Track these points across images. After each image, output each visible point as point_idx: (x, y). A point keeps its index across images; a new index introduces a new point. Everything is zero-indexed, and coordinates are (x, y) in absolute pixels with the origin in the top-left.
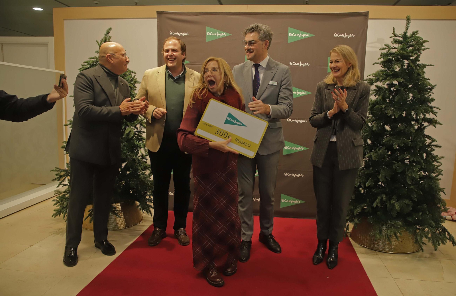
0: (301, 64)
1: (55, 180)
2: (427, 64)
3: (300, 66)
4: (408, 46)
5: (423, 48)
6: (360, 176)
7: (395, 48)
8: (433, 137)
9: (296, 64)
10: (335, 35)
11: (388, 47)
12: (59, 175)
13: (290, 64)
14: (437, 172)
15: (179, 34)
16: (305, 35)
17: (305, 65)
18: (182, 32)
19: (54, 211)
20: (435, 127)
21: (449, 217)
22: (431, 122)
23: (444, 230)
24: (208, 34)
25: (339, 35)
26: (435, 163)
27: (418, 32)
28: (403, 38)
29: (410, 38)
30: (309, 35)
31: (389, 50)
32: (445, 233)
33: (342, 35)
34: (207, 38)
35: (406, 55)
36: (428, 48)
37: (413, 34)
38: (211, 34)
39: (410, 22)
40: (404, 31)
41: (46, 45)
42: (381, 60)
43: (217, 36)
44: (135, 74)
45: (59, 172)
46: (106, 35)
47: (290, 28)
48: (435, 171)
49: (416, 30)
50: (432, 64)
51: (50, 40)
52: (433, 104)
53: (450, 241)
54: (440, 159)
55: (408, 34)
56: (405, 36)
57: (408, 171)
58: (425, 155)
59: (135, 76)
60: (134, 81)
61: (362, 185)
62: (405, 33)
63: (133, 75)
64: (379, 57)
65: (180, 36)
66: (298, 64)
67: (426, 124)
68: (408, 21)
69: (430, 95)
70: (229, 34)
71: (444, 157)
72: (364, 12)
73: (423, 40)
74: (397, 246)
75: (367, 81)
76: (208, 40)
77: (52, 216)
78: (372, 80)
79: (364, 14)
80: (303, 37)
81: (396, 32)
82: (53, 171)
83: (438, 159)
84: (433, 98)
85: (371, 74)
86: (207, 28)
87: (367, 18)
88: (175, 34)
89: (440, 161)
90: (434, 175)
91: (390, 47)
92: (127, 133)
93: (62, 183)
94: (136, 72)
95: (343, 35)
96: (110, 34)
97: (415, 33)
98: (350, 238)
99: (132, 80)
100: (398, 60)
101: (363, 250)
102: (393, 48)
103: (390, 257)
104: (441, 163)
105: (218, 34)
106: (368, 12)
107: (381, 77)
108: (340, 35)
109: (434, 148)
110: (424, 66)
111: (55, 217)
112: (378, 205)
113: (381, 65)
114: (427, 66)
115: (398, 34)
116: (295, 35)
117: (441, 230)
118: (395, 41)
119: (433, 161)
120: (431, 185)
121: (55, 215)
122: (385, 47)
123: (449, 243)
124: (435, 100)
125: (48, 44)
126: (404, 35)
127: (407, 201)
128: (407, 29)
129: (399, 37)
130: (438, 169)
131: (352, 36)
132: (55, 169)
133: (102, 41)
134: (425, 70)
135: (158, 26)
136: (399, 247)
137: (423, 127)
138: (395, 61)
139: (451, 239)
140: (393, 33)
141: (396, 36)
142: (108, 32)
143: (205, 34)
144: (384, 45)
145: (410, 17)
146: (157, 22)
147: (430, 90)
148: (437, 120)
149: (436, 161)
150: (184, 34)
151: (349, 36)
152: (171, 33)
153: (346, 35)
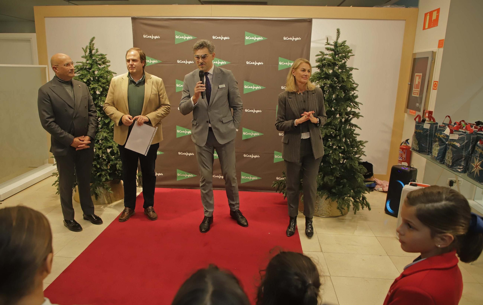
0: (256, 63)
3: (255, 65)
5: (350, 54)
7: (327, 55)
8: (357, 125)
9: (252, 63)
10: (285, 39)
11: (322, 53)
13: (247, 63)
14: (361, 153)
16: (259, 38)
17: (259, 64)
18: (154, 36)
20: (358, 119)
21: (381, 189)
23: (364, 199)
24: (177, 37)
25: (287, 38)
27: (346, 42)
28: (334, 46)
29: (340, 46)
30: (262, 38)
31: (323, 56)
34: (176, 40)
36: (354, 55)
37: (342, 43)
38: (179, 37)
39: (340, 34)
40: (335, 40)
41: (29, 41)
42: (318, 64)
43: (185, 39)
46: (90, 43)
48: (359, 153)
49: (345, 40)
50: (357, 68)
51: (33, 36)
52: (357, 100)
53: (367, 207)
55: (340, 41)
56: (336, 44)
64: (316, 61)
65: (152, 38)
66: (254, 63)
67: (352, 116)
68: (338, 33)
69: (355, 93)
70: (195, 38)
71: (368, 142)
73: (349, 49)
76: (176, 42)
79: (309, 20)
80: (258, 40)
81: (329, 42)
83: (363, 144)
84: (357, 95)
86: (176, 32)
87: (311, 24)
88: (148, 37)
89: (364, 144)
90: (357, 156)
91: (324, 53)
94: (116, 72)
95: (291, 39)
96: (93, 42)
97: (344, 42)
102: (326, 55)
104: (365, 146)
105: (185, 37)
106: (312, 18)
107: (315, 79)
110: (351, 69)
113: (317, 68)
114: (353, 69)
115: (331, 43)
116: (251, 38)
117: (361, 199)
118: (328, 49)
119: (359, 145)
120: (351, 164)
122: (320, 53)
123: (366, 209)
124: (358, 97)
125: (31, 40)
127: (331, 177)
128: (338, 39)
129: (331, 45)
130: (362, 151)
131: (298, 39)
133: (87, 48)
135: (133, 30)
136: (328, 212)
137: (349, 118)
138: (327, 66)
139: (368, 205)
140: (326, 42)
141: (329, 44)
142: (92, 40)
143: (174, 37)
144: (320, 52)
145: (340, 30)
146: (132, 26)
147: (354, 89)
148: (360, 113)
149: (361, 145)
150: (156, 37)
151: (296, 39)
152: (145, 36)
153: (293, 38)
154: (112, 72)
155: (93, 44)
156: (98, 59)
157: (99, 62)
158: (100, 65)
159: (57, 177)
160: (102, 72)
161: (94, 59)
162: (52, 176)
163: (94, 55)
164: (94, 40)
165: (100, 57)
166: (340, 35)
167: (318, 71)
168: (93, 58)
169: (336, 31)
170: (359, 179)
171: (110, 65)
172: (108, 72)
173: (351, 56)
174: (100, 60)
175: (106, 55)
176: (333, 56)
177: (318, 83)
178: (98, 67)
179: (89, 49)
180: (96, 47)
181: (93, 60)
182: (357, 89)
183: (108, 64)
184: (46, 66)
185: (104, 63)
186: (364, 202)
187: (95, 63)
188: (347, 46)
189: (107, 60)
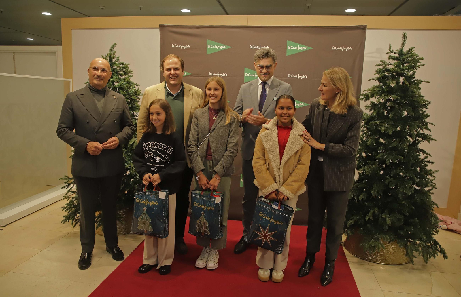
0: (299, 76)
1: (64, 187)
2: (423, 80)
3: (298, 78)
4: (404, 62)
5: (418, 64)
6: (353, 189)
7: (391, 64)
8: (427, 152)
9: (294, 76)
10: (333, 48)
11: (384, 63)
12: (67, 183)
13: (288, 76)
14: (431, 186)
15: (181, 46)
16: (304, 48)
17: (303, 77)
18: (184, 45)
19: (63, 217)
20: (429, 142)
21: (445, 227)
22: (426, 137)
23: (436, 243)
24: (209, 47)
25: (336, 48)
26: (429, 177)
27: (414, 49)
28: (399, 54)
29: (406, 54)
30: (307, 48)
31: (385, 66)
32: (436, 246)
33: (339, 48)
34: (208, 51)
35: (401, 72)
36: (423, 65)
37: (409, 51)
38: (212, 46)
39: (406, 39)
40: (400, 47)
41: (54, 53)
42: (378, 76)
43: (218, 49)
44: (138, 87)
45: (67, 180)
46: (111, 50)
47: (288, 42)
48: (429, 185)
49: (412, 47)
50: (428, 81)
51: (58, 49)
52: (427, 120)
53: (441, 254)
54: (434, 172)
55: (405, 50)
56: (401, 53)
57: (400, 186)
58: (418, 169)
59: (138, 88)
60: (137, 94)
61: (355, 198)
62: (401, 50)
63: (137, 87)
64: (375, 72)
65: (182, 48)
66: (296, 76)
67: (420, 139)
68: (404, 38)
69: (425, 111)
70: (229, 47)
71: (438, 171)
72: (362, 26)
73: (419, 57)
74: (388, 257)
75: (363, 96)
76: (208, 52)
77: (62, 222)
78: (367, 95)
79: (362, 27)
80: (302, 50)
81: (392, 49)
82: (62, 179)
83: (432, 173)
84: (428, 114)
85: (366, 89)
86: (208, 41)
87: (365, 31)
88: (177, 47)
89: (434, 174)
90: (427, 189)
91: (386, 63)
92: (131, 144)
93: (71, 190)
94: (139, 84)
95: (341, 49)
96: (114, 50)
97: (411, 50)
98: (344, 247)
99: (136, 93)
100: (393, 76)
101: (355, 259)
102: (389, 65)
103: (382, 267)
104: (435, 177)
105: (219, 47)
106: (366, 25)
107: (376, 93)
108: (338, 49)
109: (427, 164)
110: (420, 82)
111: (64, 223)
112: (371, 218)
113: (377, 81)
114: (423, 82)
115: (395, 51)
116: (294, 48)
117: (432, 243)
118: (391, 58)
119: (427, 175)
120: (423, 199)
121: (64, 221)
122: (381, 63)
123: (439, 256)
124: (429, 116)
125: (57, 53)
126: (400, 51)
127: (399, 216)
128: (403, 46)
129: (395, 53)
130: (432, 183)
131: (349, 49)
132: (63, 177)
133: (107, 56)
134: (420, 86)
135: (160, 39)
136: (390, 258)
137: (417, 141)
138: (390, 78)
139: (442, 252)
140: (389, 49)
141: (392, 52)
142: (113, 47)
143: (206, 47)
144: (380, 61)
145: (406, 34)
146: (160, 35)
147: (425, 106)
148: (431, 136)
149: (430, 175)
150: (186, 47)
151: (347, 49)
152: (173, 46)
153: (343, 48)
154: (134, 84)
155: (115, 52)
156: (119, 69)
157: (120, 72)
158: (121, 75)
159: (69, 200)
160: (122, 83)
161: (115, 69)
162: (63, 199)
163: (114, 63)
164: (115, 48)
165: (122, 66)
166: (407, 41)
167: (378, 84)
168: (114, 67)
169: (402, 36)
170: (432, 219)
171: (132, 76)
172: (130, 84)
173: (420, 66)
174: (122, 70)
175: (128, 65)
176: (398, 66)
177: (379, 98)
178: (119, 77)
179: (109, 57)
180: (117, 55)
181: (113, 69)
182: (428, 107)
183: (130, 74)
184: (71, 80)
185: (126, 73)
186: (437, 247)
187: (115, 72)
188: (416, 55)
189: (129, 70)
